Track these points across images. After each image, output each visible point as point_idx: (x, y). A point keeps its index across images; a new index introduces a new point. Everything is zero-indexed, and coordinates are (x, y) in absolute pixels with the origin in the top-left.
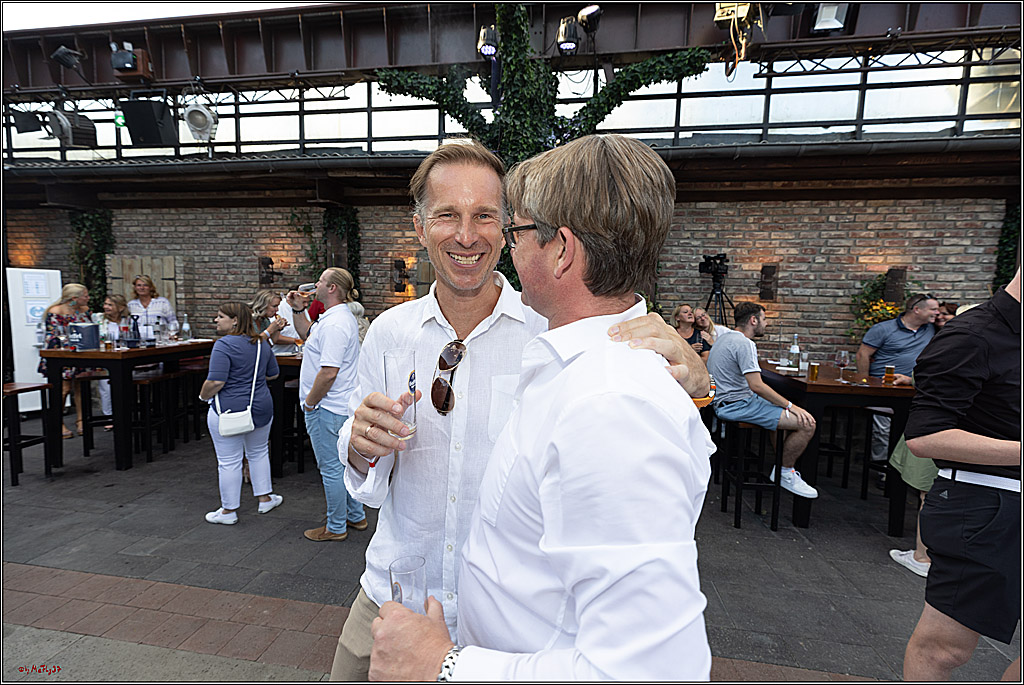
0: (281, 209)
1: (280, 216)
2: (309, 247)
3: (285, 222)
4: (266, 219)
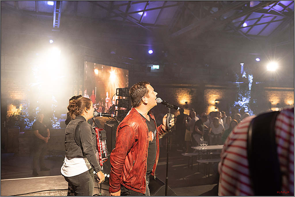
1: (184, 91)
2: (191, 98)
3: (185, 92)
4: (180, 91)
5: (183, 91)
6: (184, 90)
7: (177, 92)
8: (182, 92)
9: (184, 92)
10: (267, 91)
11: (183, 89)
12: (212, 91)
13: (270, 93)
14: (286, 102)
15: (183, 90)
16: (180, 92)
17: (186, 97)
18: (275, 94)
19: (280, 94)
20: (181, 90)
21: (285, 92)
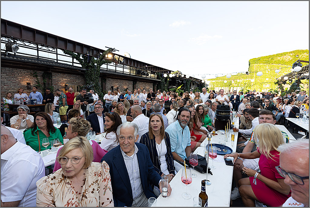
0: (27, 70)
2: (36, 80)
3: (28, 74)
6: (26, 71)
12: (62, 75)
15: (24, 70)
16: (21, 73)
17: (29, 78)
20: (21, 71)
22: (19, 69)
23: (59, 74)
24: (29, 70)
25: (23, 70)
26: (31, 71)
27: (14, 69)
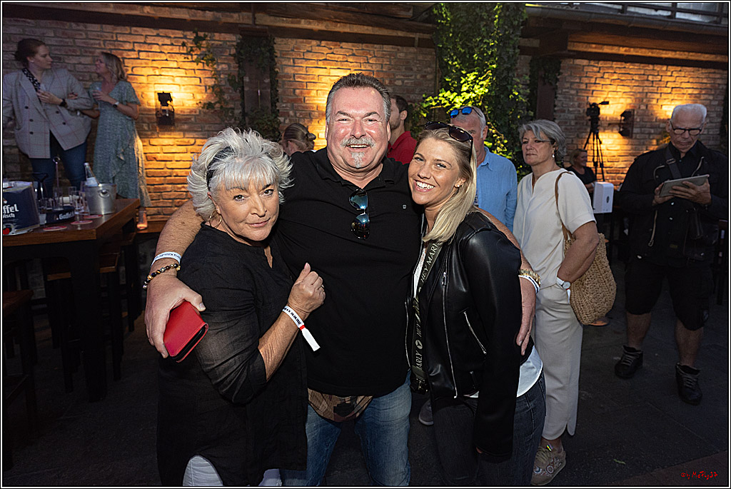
1: (167, 41)
2: (211, 82)
3: (176, 49)
4: (145, 43)
5: (160, 41)
6: (165, 36)
7: (128, 46)
8: (155, 48)
9: (167, 49)
10: (585, 62)
11: (162, 32)
12: (326, 51)
13: (595, 69)
14: (655, 108)
15: (158, 35)
16: (146, 48)
17: (182, 72)
18: (615, 77)
19: (636, 78)
20: (146, 36)
21: (657, 68)
22: (139, 30)
23: (314, 43)
24: (179, 33)
25: (155, 32)
26: (185, 37)
27: (119, 30)
